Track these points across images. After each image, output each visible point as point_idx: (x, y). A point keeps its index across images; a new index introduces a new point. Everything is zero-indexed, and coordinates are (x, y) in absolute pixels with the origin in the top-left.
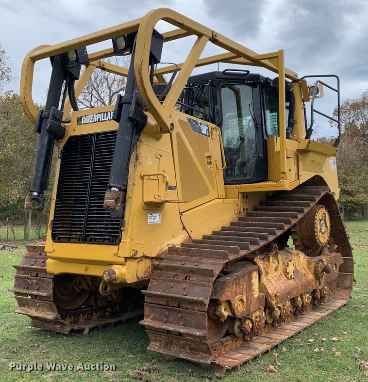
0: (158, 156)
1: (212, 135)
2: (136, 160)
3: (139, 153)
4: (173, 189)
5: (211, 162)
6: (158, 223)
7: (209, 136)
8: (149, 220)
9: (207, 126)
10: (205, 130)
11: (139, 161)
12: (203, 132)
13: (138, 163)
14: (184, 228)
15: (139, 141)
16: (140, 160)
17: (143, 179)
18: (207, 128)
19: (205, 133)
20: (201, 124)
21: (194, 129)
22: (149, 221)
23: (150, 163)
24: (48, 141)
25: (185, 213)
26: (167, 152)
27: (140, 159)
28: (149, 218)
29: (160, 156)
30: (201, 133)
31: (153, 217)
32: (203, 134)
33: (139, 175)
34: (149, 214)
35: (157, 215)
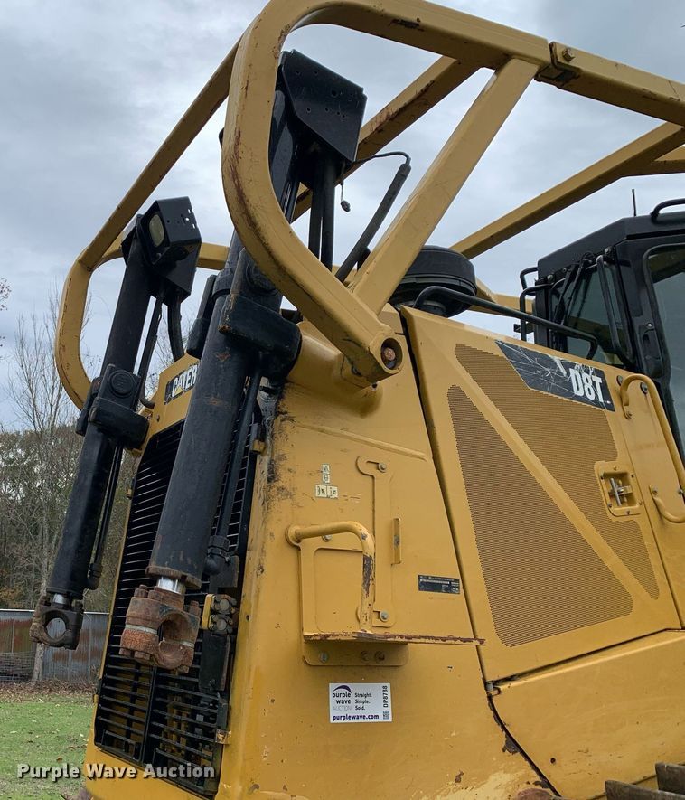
0: (371, 470)
1: (624, 402)
2: (269, 480)
3: (283, 457)
4: (449, 589)
5: (629, 496)
6: (381, 719)
7: (611, 408)
8: (335, 710)
9: (599, 373)
10: (589, 385)
11: (280, 484)
12: (580, 393)
13: (274, 492)
14: (512, 745)
15: (279, 418)
16: (284, 480)
17: (298, 548)
18: (598, 380)
19: (592, 397)
20: (567, 366)
21: (535, 382)
22: (332, 713)
23: (331, 491)
24: (99, 455)
25: (514, 684)
26: (408, 455)
27: (284, 478)
28: (332, 702)
29: (380, 468)
30: (570, 393)
31: (352, 698)
32: (584, 399)
33: (278, 534)
34: (332, 686)
35: (375, 690)
